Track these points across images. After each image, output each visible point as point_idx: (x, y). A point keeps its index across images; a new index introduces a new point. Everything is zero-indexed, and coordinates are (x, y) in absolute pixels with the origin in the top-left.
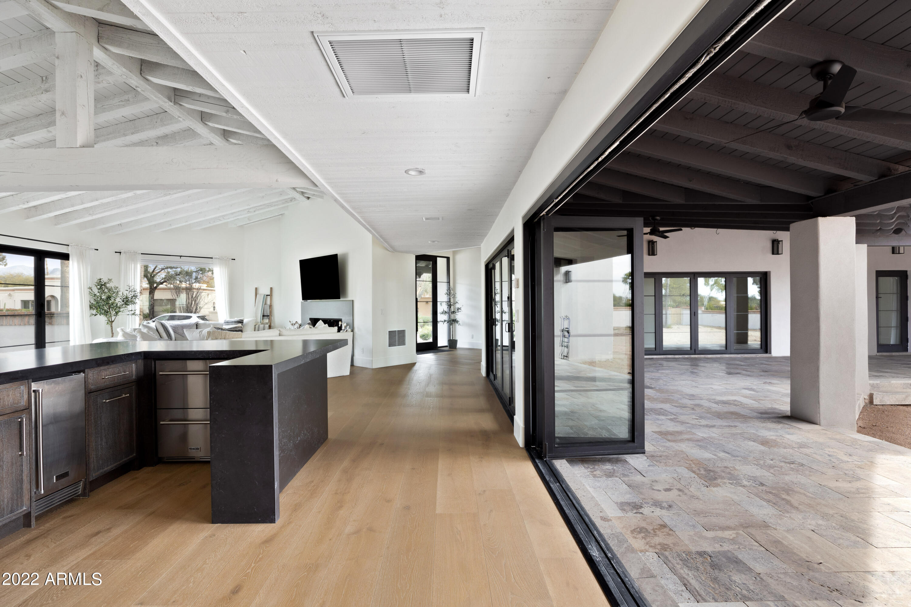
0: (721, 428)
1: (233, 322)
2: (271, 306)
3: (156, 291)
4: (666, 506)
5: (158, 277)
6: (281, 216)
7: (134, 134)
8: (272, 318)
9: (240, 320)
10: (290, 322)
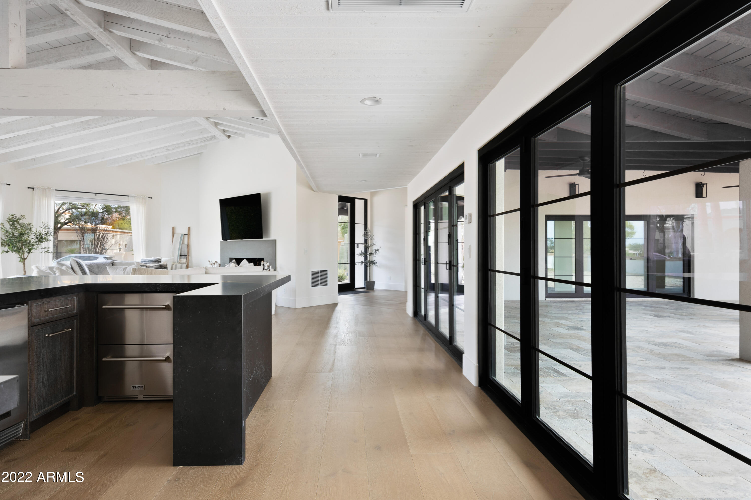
0: (672, 370)
1: (150, 261)
2: (188, 246)
3: (60, 232)
4: (648, 449)
5: (62, 217)
6: (199, 155)
7: (58, 61)
8: (190, 258)
9: (158, 259)
10: (209, 261)
